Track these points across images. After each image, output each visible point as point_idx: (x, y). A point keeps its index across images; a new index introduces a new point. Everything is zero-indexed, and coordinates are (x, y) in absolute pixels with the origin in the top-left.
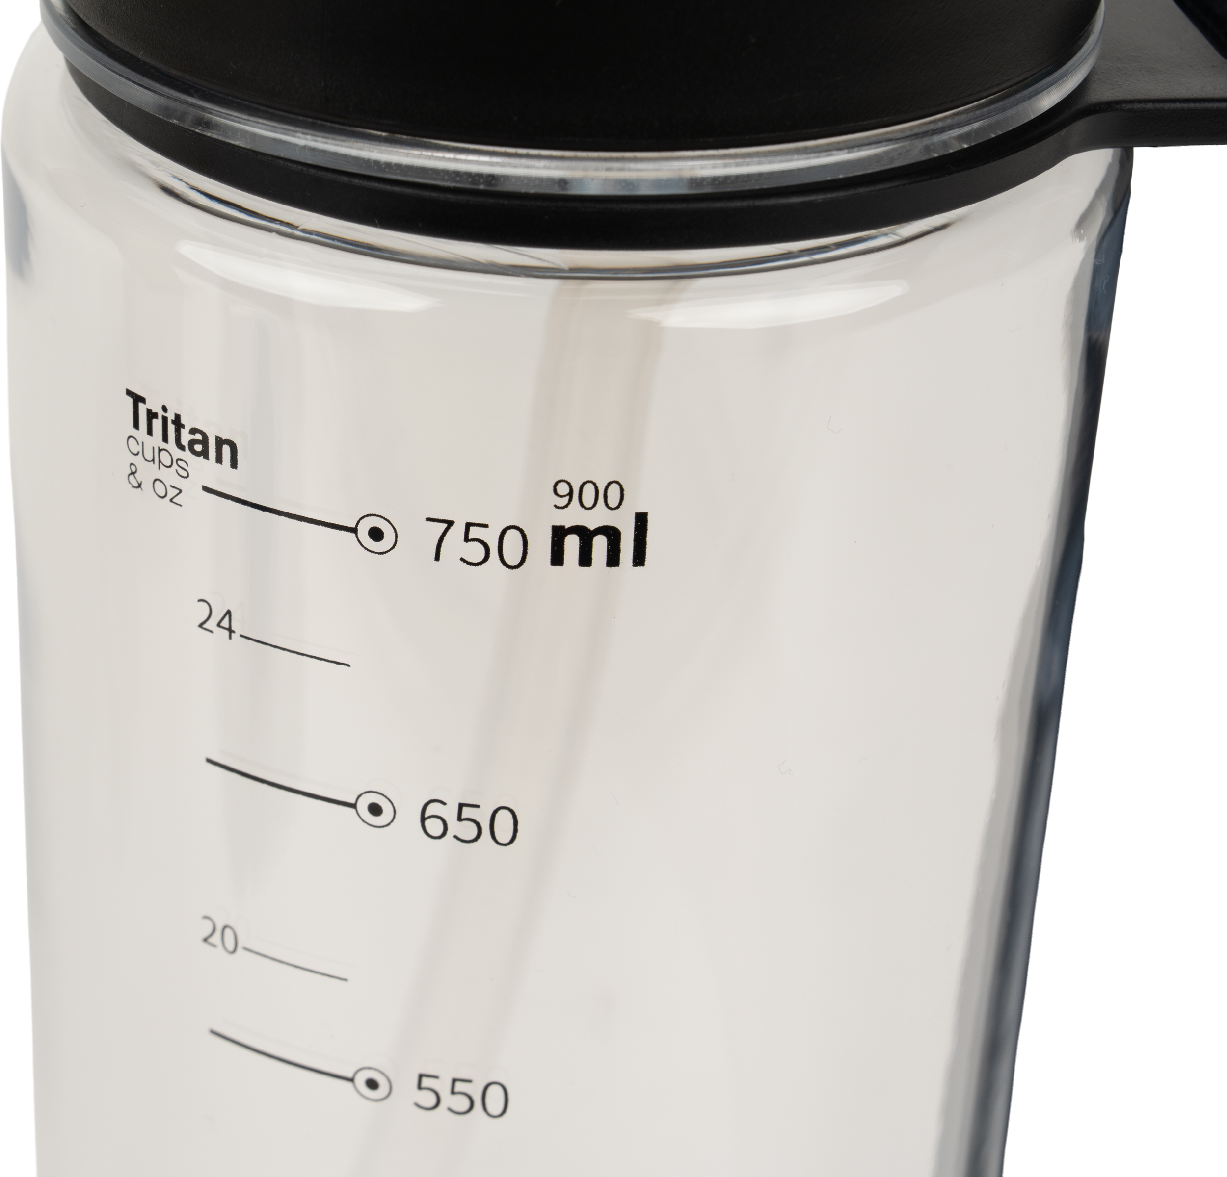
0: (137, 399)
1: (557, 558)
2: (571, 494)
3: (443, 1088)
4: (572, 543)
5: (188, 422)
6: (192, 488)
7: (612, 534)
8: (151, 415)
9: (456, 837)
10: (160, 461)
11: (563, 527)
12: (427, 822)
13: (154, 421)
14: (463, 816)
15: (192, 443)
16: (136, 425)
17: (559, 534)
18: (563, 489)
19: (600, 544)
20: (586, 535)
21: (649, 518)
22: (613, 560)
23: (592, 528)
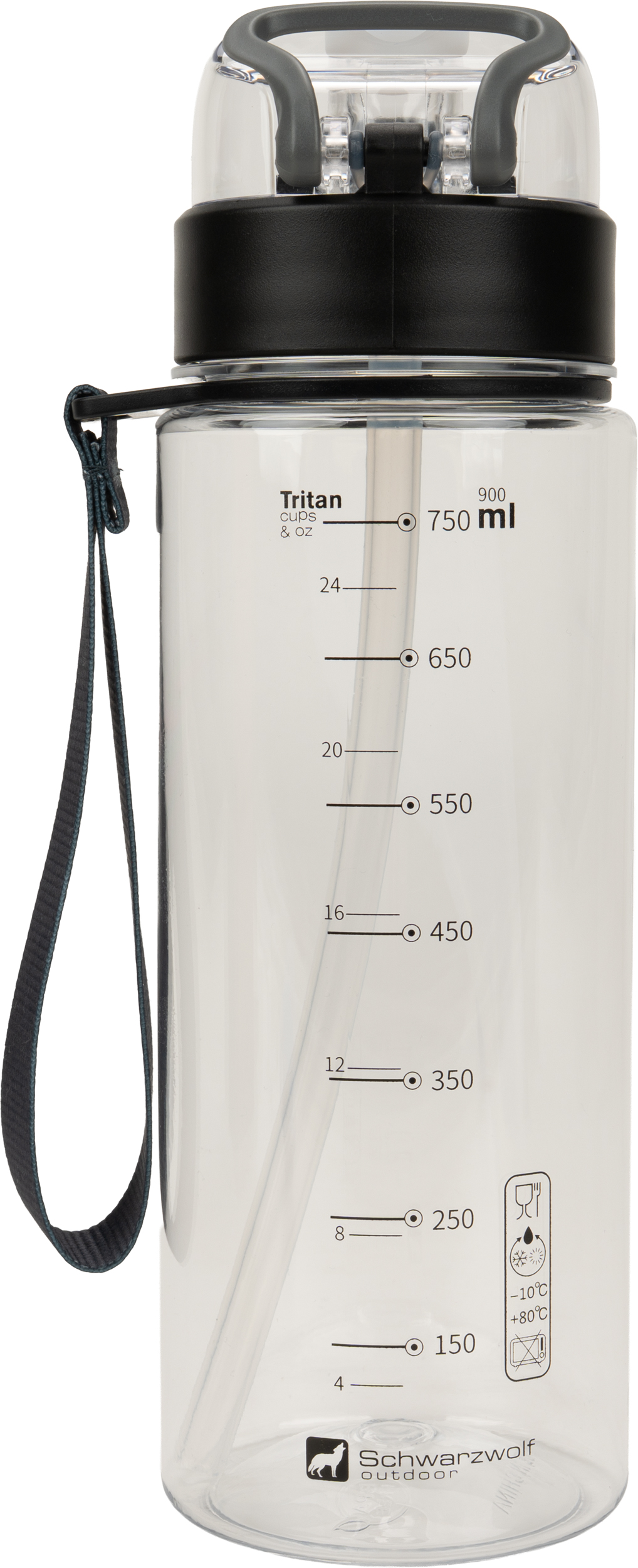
0: (286, 494)
1: (481, 525)
2: (485, 494)
3: (442, 799)
4: (487, 516)
5: (315, 494)
6: (318, 525)
7: (501, 512)
8: (295, 498)
9: (445, 666)
10: (300, 518)
11: (483, 510)
12: (432, 660)
13: (297, 500)
14: (448, 655)
15: (317, 504)
16: (286, 506)
17: (482, 512)
18: (482, 492)
19: (497, 516)
20: (492, 513)
21: (515, 505)
22: (503, 525)
23: (494, 510)
